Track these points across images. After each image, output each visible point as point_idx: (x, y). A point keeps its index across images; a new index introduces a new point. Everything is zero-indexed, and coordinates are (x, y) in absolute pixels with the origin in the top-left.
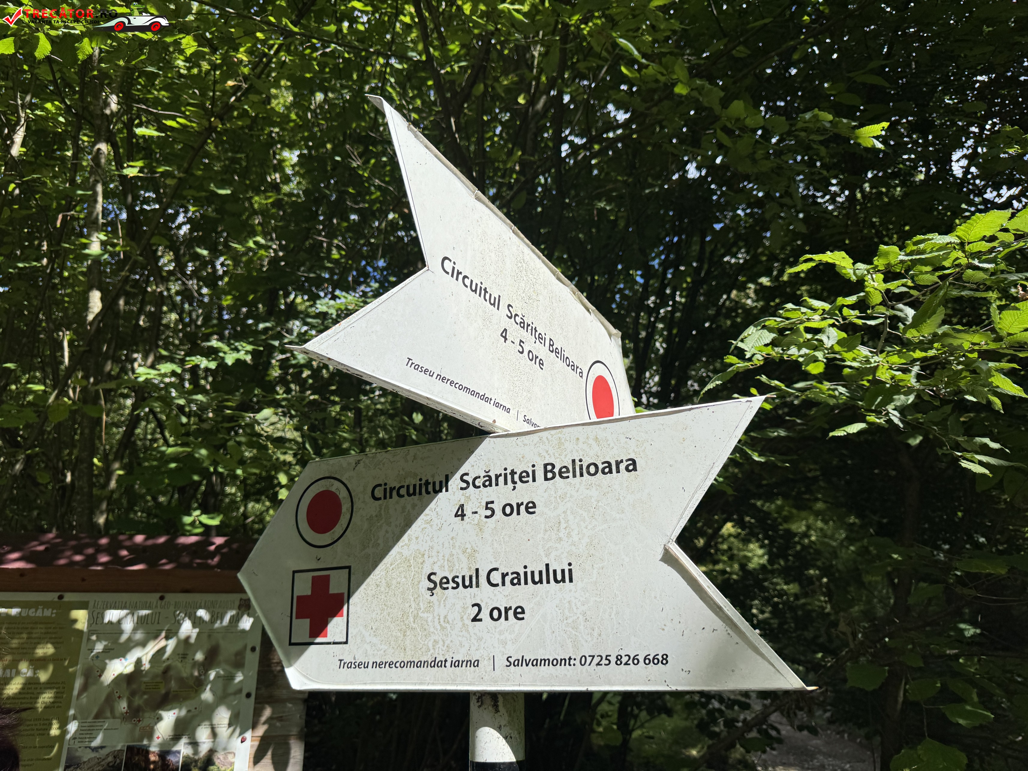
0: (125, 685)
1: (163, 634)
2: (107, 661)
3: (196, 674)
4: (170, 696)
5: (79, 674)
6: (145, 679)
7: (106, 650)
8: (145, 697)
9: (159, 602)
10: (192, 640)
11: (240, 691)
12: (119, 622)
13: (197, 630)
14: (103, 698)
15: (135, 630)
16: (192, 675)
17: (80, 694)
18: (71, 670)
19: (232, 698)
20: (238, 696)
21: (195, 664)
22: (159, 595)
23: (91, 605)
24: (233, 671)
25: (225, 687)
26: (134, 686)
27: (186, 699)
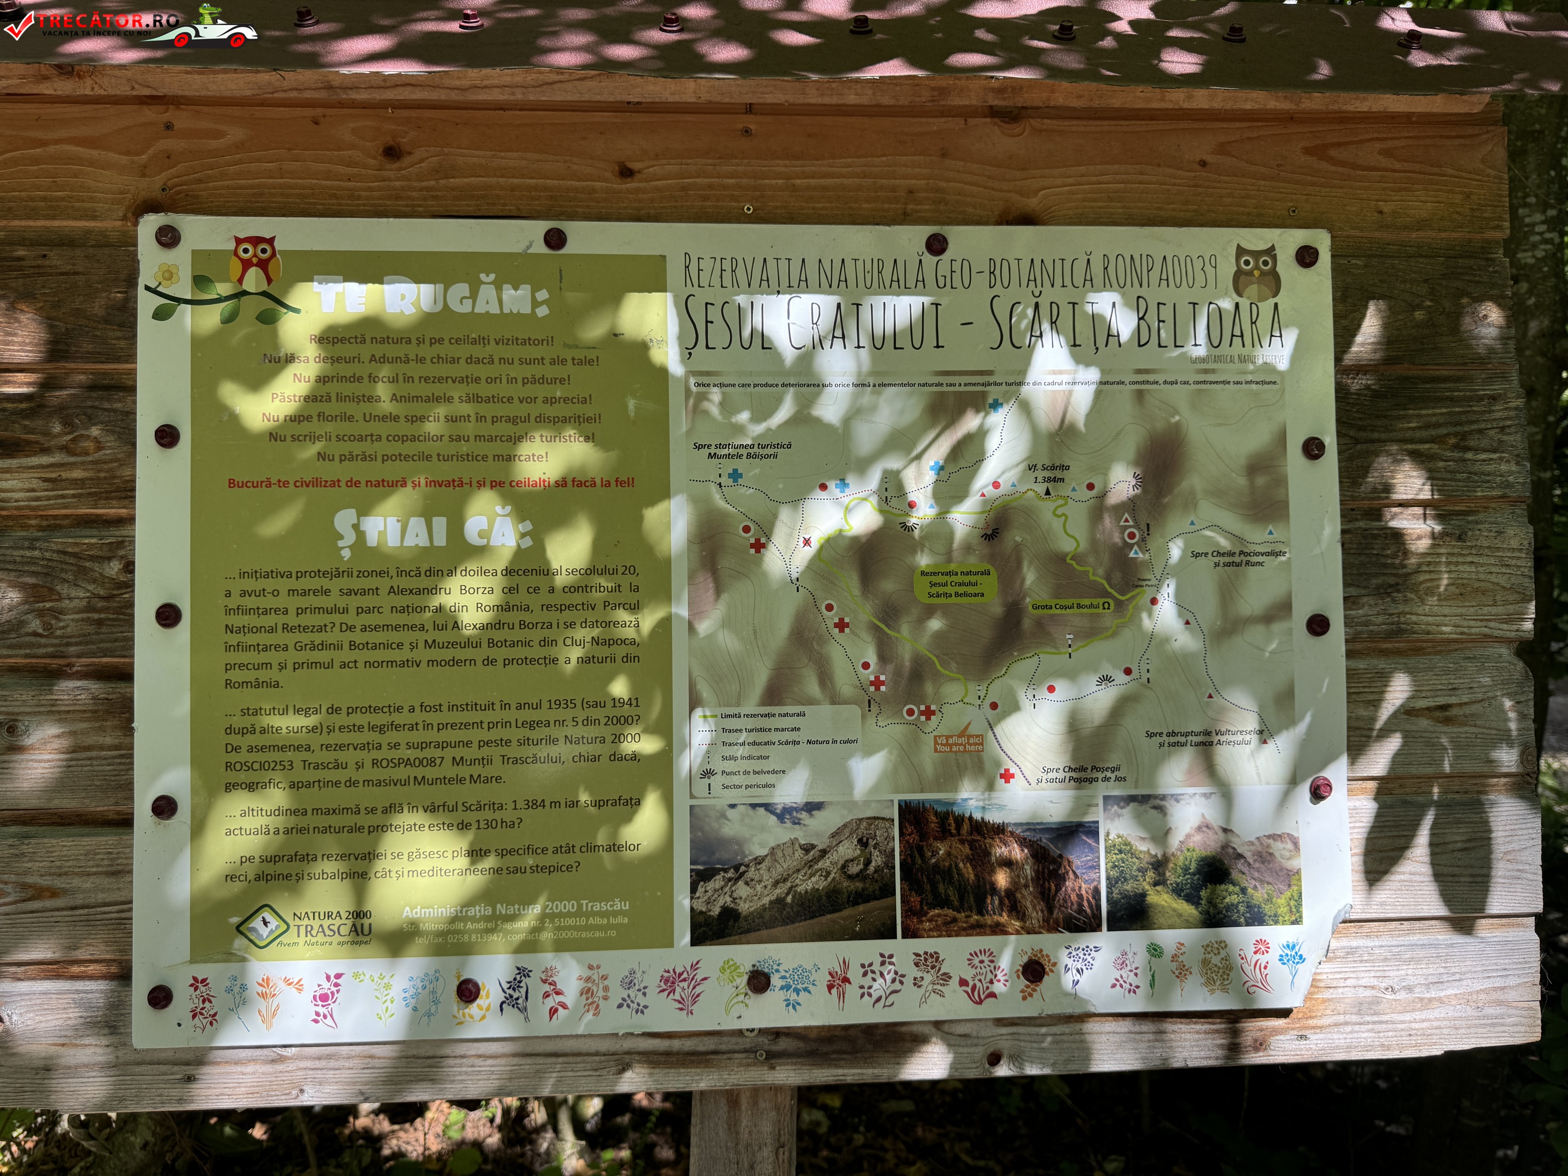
0: (851, 582)
4: (1027, 624)
6: (924, 561)
7: (761, 451)
8: (935, 624)
9: (929, 260)
11: (1283, 609)
13: (1092, 375)
14: (783, 627)
16: (1097, 543)
17: (697, 611)
19: (1256, 633)
20: (1278, 627)
22: (926, 231)
23: (674, 272)
24: (1249, 532)
25: (1227, 594)
26: (889, 586)
27: (1084, 634)
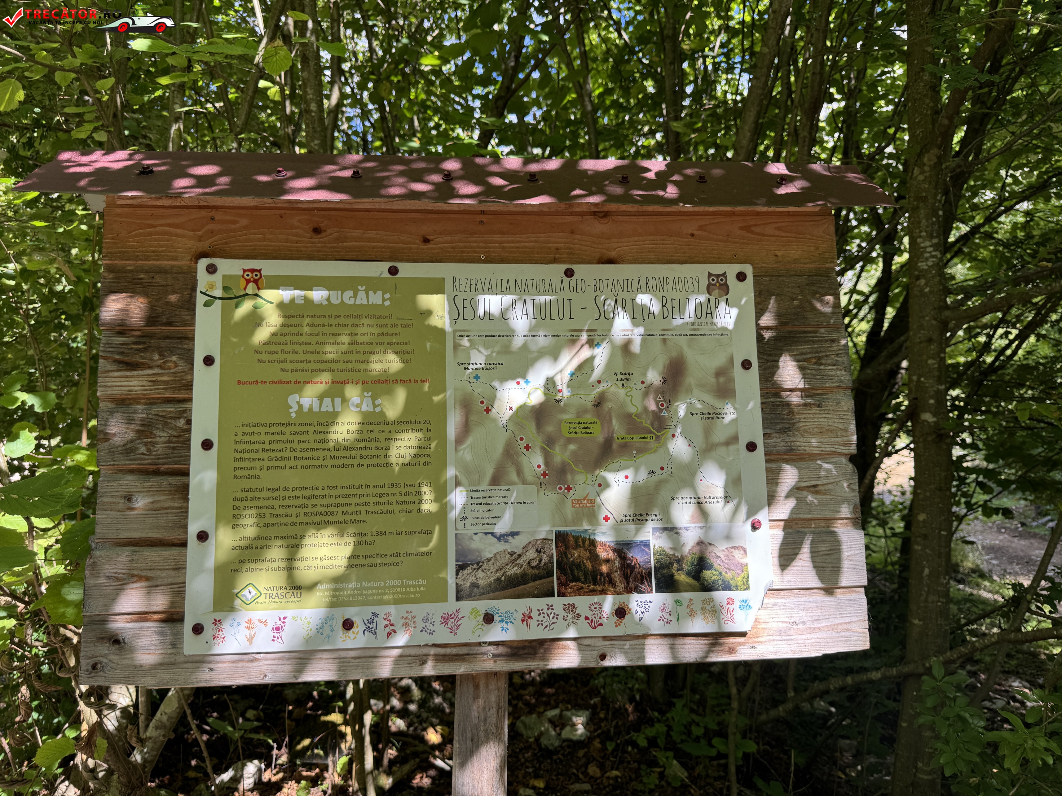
0: (531, 426)
1: (584, 339)
2: (496, 384)
3: (652, 406)
4: (615, 446)
5: (450, 404)
6: (567, 417)
7: (489, 366)
8: (572, 447)
9: (566, 280)
10: (636, 347)
11: (734, 439)
12: (503, 315)
13: (641, 330)
14: (500, 448)
15: (533, 331)
16: (645, 409)
17: (459, 441)
18: (436, 399)
19: (722, 450)
20: (732, 448)
21: (648, 390)
22: (564, 267)
23: (448, 285)
24: (717, 403)
25: (707, 432)
26: (550, 429)
27: (641, 451)
